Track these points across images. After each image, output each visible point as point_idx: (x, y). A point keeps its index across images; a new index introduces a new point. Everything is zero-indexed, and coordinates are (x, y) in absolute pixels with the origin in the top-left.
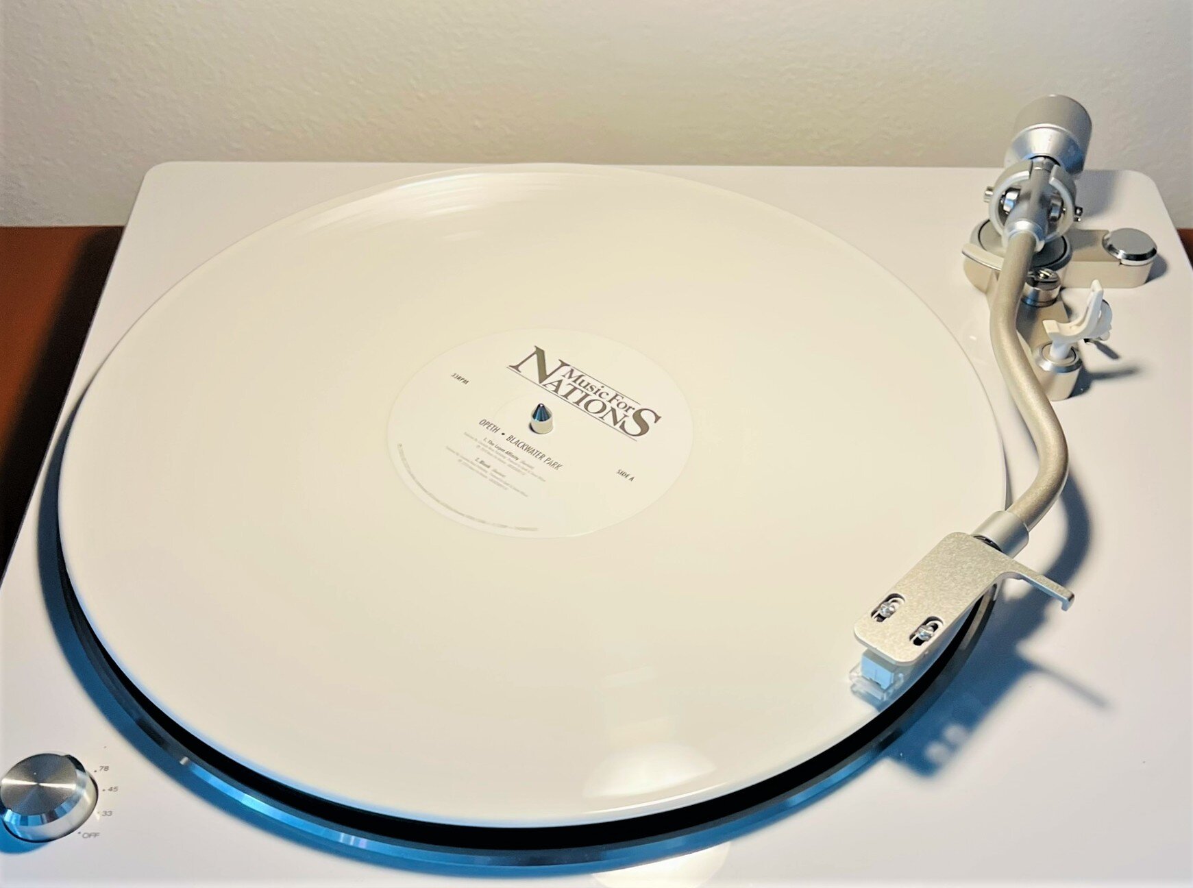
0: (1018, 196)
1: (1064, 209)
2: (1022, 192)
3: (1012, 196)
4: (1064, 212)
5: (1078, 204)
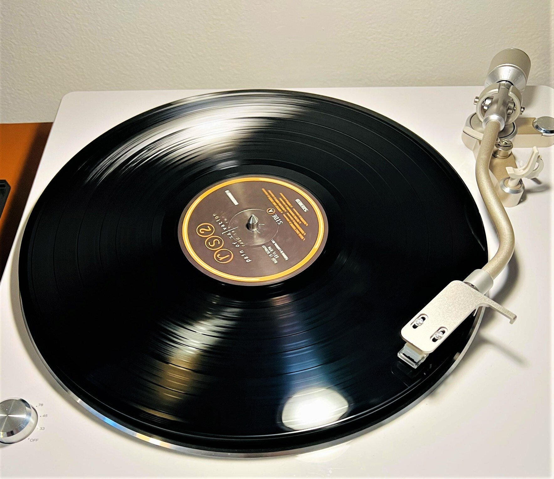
0: (492, 101)
3: (488, 102)
4: (515, 110)
5: (522, 106)
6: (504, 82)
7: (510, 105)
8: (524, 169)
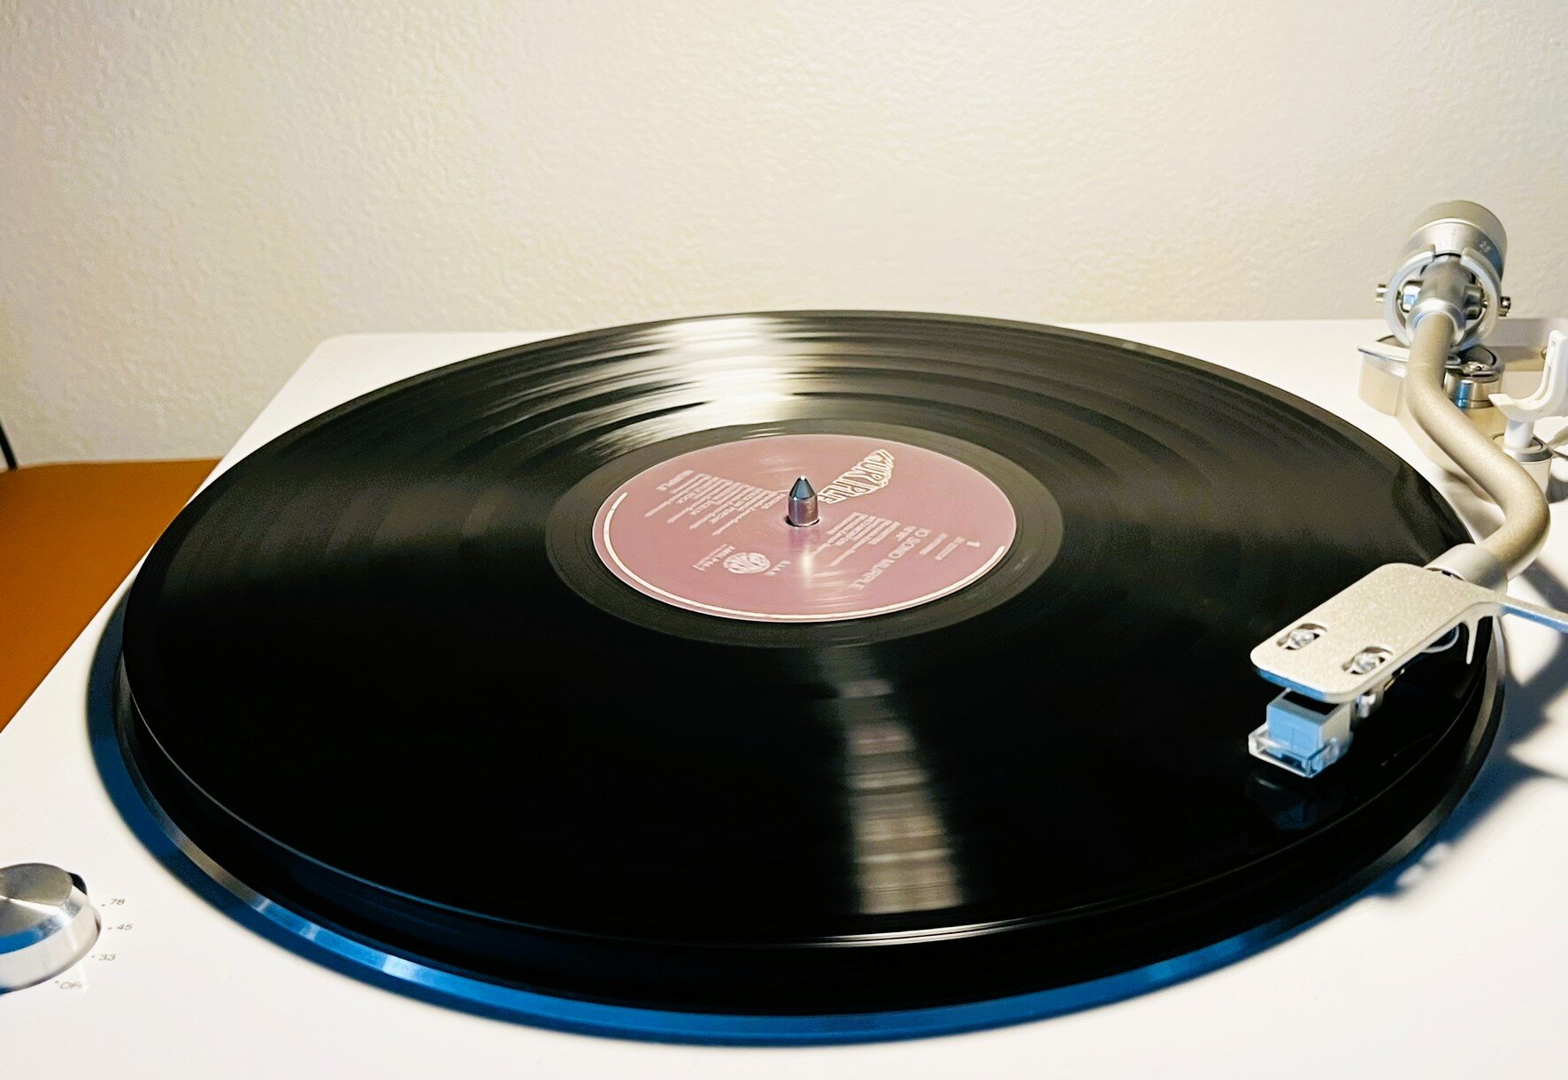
0: (1421, 289)
1: (1486, 303)
3: (1412, 291)
5: (1504, 294)
6: (1444, 259)
7: (1471, 293)
8: (1540, 398)
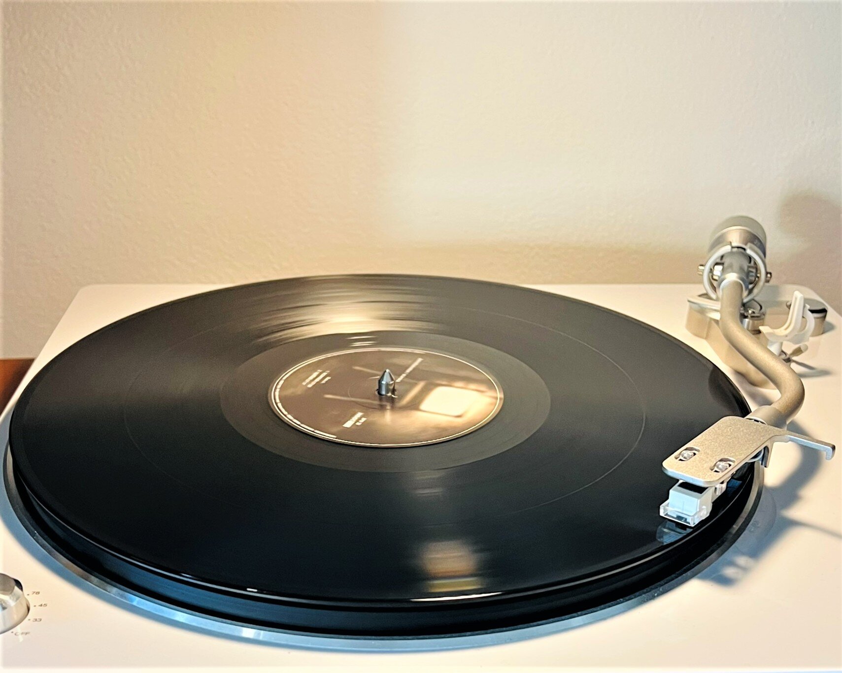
0: (723, 267)
1: (758, 275)
2: (726, 265)
3: (718, 268)
4: (758, 277)
5: (769, 270)
6: (736, 250)
8: (786, 329)
